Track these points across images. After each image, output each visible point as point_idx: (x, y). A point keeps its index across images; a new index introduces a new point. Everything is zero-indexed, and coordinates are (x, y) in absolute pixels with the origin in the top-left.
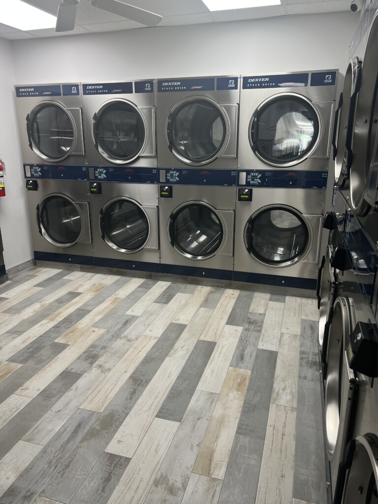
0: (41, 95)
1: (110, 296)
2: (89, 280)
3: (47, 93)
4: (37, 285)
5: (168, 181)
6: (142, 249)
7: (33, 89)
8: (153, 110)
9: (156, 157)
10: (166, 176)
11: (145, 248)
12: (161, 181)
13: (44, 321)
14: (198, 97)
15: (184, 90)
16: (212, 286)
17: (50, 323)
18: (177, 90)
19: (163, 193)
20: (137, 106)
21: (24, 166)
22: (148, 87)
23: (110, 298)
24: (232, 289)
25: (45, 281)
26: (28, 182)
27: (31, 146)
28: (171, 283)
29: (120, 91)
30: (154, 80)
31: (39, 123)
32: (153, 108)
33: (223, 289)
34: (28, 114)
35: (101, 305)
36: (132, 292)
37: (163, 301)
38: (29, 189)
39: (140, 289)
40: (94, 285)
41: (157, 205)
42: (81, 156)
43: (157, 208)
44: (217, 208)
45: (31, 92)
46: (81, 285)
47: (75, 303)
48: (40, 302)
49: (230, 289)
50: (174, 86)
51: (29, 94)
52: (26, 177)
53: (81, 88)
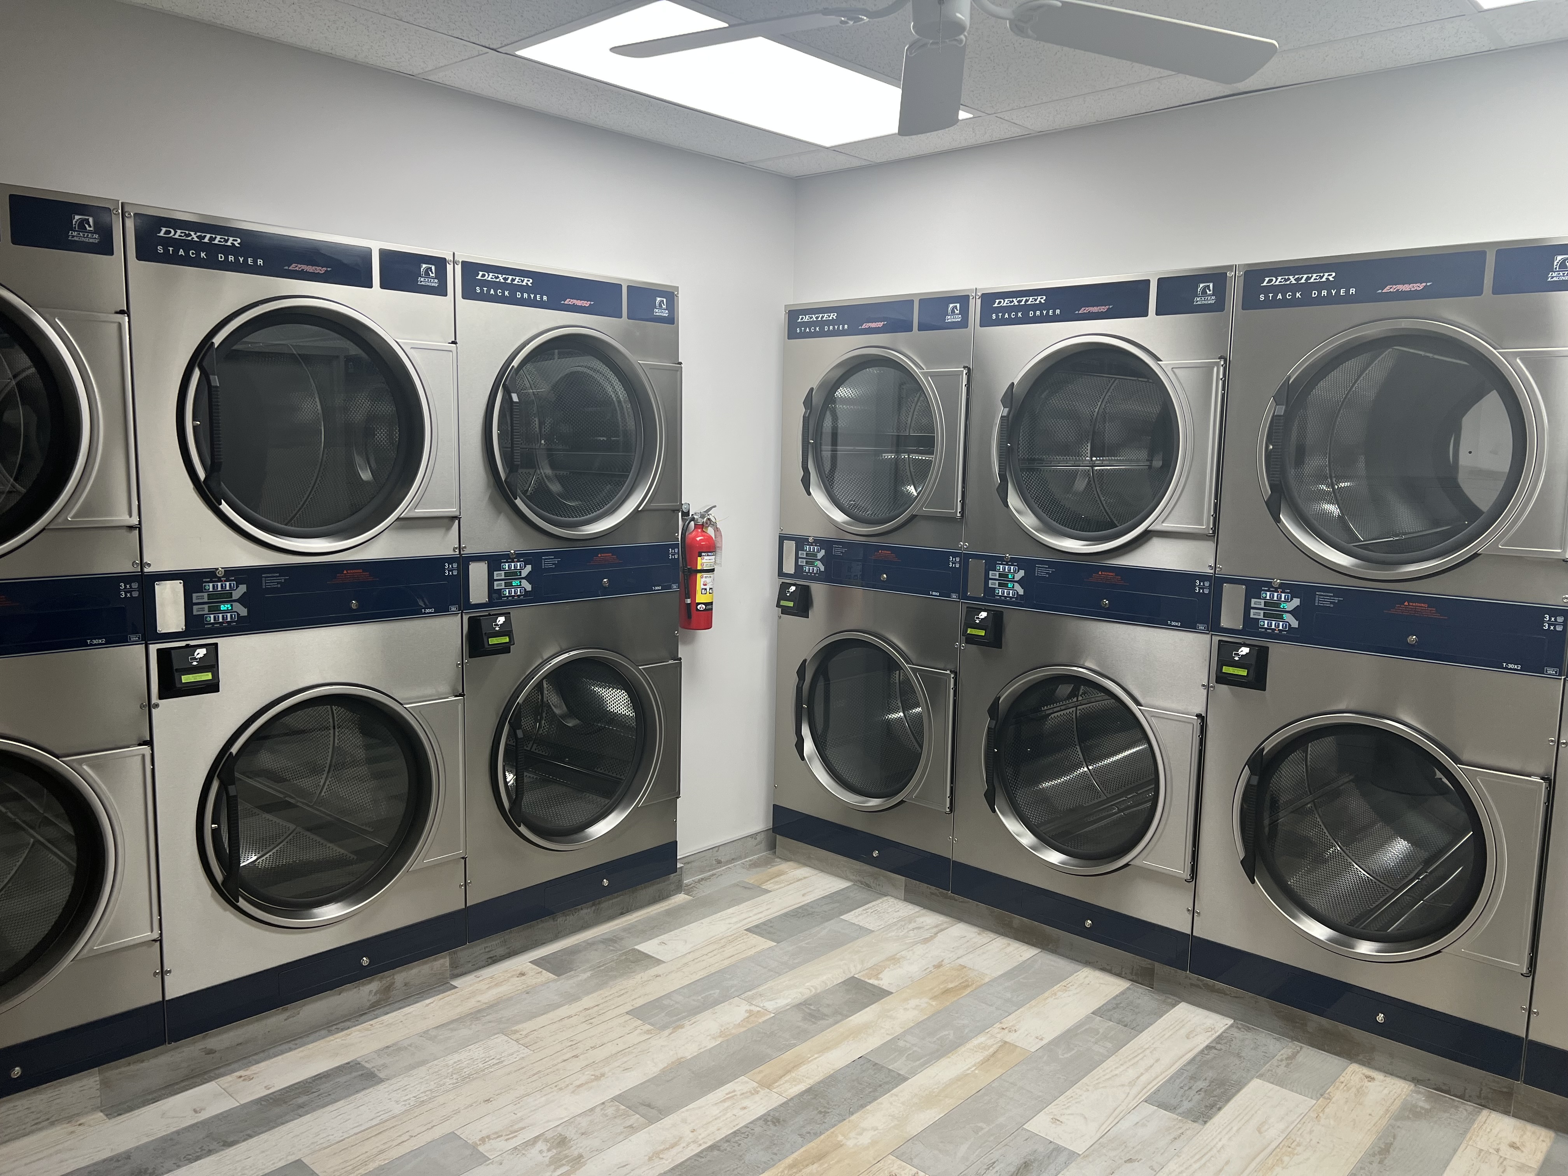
0: (854, 331)
1: (981, 1030)
2: (926, 941)
3: (873, 325)
4: (757, 926)
5: (1250, 626)
6: (1127, 865)
7: (833, 316)
8: (1218, 373)
9: (1214, 535)
10: (1248, 608)
11: (1136, 862)
12: (1224, 624)
13: (741, 1085)
14: (1405, 324)
15: (1348, 300)
16: (1416, 1081)
17: (757, 1098)
18: (1320, 301)
19: (1226, 669)
20: (1158, 359)
21: (782, 539)
22: (1206, 294)
23: (981, 1039)
24: (1516, 1116)
25: (786, 915)
26: (784, 587)
27: (806, 482)
28: (1230, 1022)
29: (1103, 309)
30: (1230, 268)
31: (839, 414)
32: (1217, 364)
33: (1470, 1106)
34: (812, 389)
35: (944, 1062)
36: (1068, 1031)
37: (1186, 1105)
38: (785, 611)
39: (1102, 1025)
40: (939, 966)
41: (1201, 710)
42: (951, 519)
43: (1197, 722)
44: (1465, 757)
45: (829, 323)
46: (894, 959)
47: (857, 1033)
48: (749, 1001)
49: (1506, 1112)
50: (1308, 287)
51: (821, 331)
52: (781, 573)
53: (975, 308)
